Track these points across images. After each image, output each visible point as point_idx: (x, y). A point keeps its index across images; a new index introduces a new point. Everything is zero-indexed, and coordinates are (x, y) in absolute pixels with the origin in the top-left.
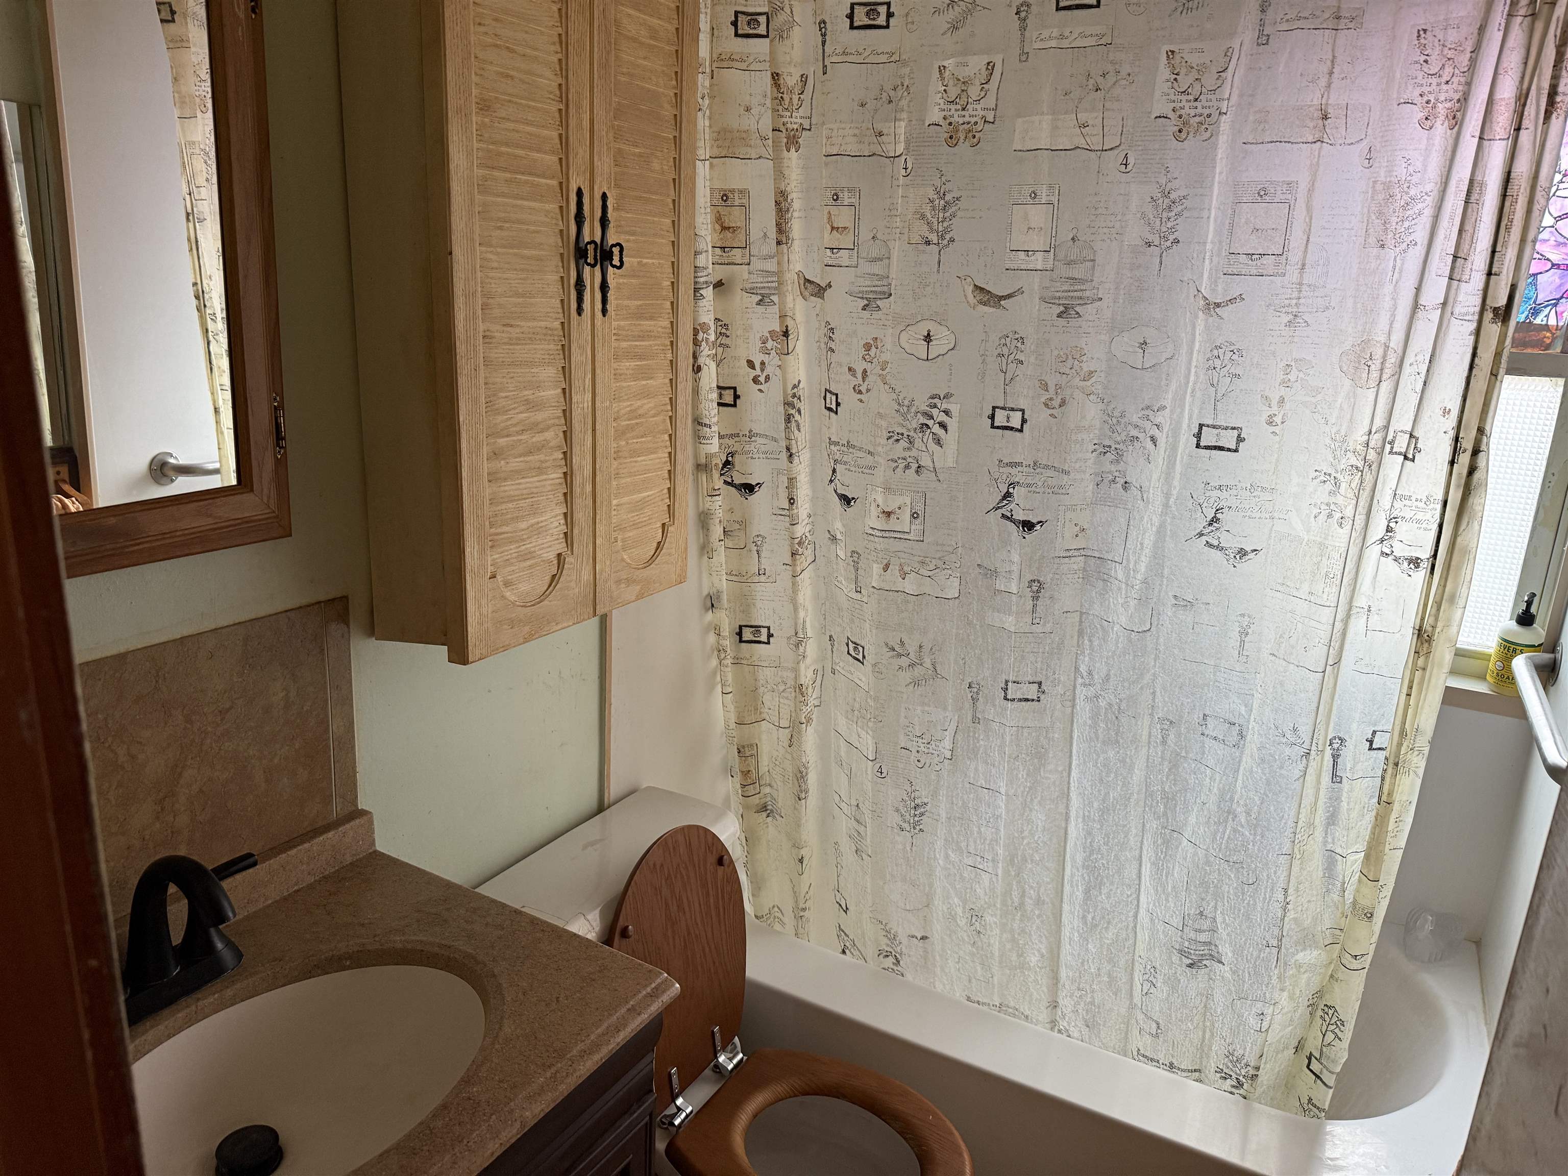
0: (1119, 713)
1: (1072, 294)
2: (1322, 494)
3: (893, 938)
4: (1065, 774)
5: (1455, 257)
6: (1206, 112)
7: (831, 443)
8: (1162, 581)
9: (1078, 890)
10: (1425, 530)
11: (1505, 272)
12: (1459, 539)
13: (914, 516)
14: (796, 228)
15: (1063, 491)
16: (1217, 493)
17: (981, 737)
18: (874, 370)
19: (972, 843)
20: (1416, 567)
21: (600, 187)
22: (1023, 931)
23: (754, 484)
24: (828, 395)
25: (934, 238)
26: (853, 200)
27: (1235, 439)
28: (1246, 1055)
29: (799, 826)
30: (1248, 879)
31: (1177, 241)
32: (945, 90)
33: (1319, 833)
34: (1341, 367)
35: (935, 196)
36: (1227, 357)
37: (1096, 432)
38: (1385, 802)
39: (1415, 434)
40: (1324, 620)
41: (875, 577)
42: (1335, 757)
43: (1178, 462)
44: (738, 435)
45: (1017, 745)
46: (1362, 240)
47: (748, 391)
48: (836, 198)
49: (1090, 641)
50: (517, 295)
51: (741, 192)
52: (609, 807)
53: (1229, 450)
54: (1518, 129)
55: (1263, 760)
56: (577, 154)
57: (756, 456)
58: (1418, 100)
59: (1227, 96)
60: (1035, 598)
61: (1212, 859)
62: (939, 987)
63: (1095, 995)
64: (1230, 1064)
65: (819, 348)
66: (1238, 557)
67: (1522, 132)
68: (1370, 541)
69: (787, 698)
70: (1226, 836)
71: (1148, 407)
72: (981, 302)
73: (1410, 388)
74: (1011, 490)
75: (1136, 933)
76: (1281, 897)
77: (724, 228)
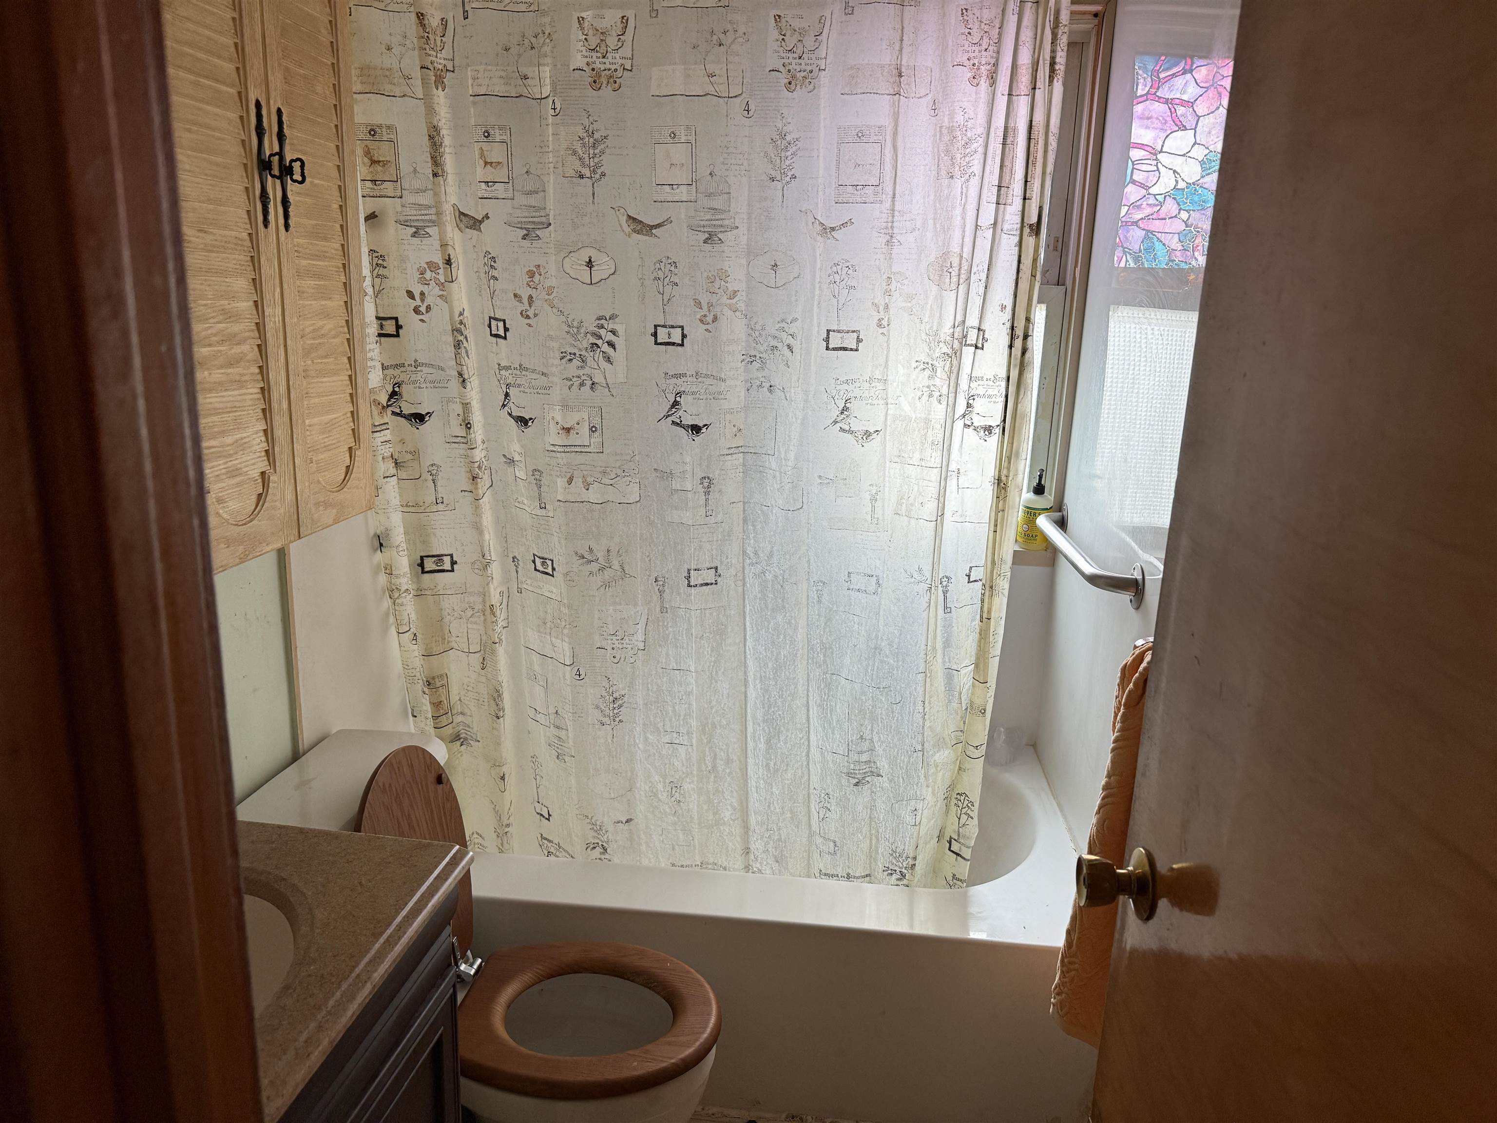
0: (783, 581)
1: (714, 223)
2: (923, 379)
3: (598, 829)
4: (742, 645)
5: (999, 187)
6: (809, 68)
7: (500, 368)
8: (808, 465)
9: (760, 742)
10: (994, 402)
11: (1034, 197)
12: (1019, 405)
13: (593, 429)
14: (449, 161)
15: (722, 396)
16: (845, 386)
17: (670, 624)
18: (540, 295)
19: (668, 723)
20: (990, 434)
21: (275, 101)
22: (717, 791)
23: (424, 413)
24: (493, 323)
25: (586, 172)
26: (504, 137)
27: (855, 341)
28: (906, 848)
29: (499, 744)
30: (895, 701)
31: (794, 177)
32: (586, 39)
33: (939, 656)
34: (928, 276)
35: (585, 135)
36: (844, 273)
37: (743, 344)
38: (985, 619)
39: (982, 327)
40: (933, 479)
41: (560, 490)
42: (945, 593)
43: (812, 364)
44: (403, 365)
45: (702, 626)
46: (935, 173)
47: (410, 321)
48: (487, 134)
49: (753, 525)
50: (209, 201)
51: (388, 127)
52: (304, 754)
53: (851, 350)
54: (1034, 88)
55: (898, 600)
56: (253, 65)
57: (424, 385)
58: (966, 63)
59: (824, 55)
60: (707, 493)
61: (866, 689)
62: (645, 862)
63: (781, 832)
64: (894, 861)
65: (479, 278)
66: (864, 438)
67: (1037, 90)
68: (956, 417)
69: (476, 623)
70: (876, 668)
71: (783, 321)
72: (634, 231)
73: (975, 292)
74: (678, 399)
75: (809, 770)
76: (921, 709)
77: (374, 162)
